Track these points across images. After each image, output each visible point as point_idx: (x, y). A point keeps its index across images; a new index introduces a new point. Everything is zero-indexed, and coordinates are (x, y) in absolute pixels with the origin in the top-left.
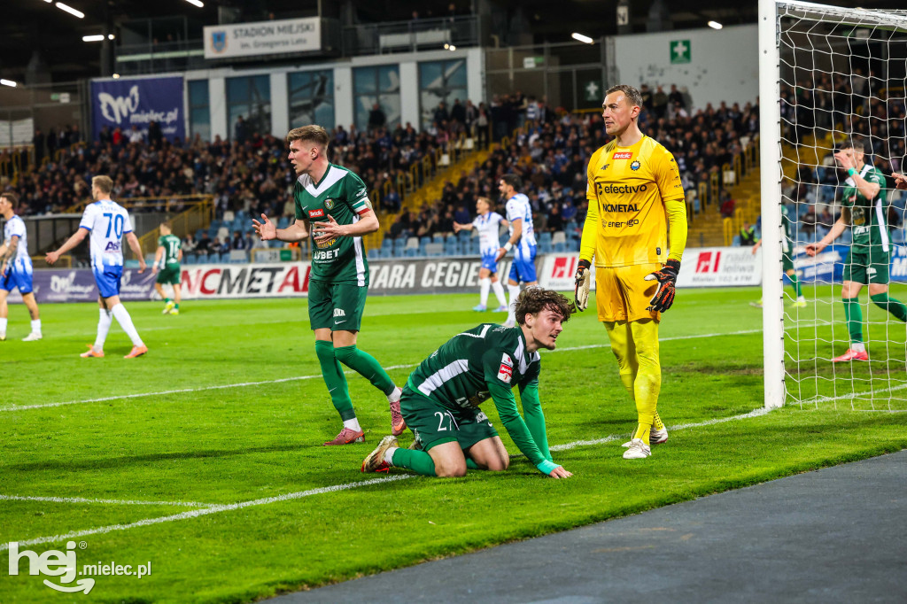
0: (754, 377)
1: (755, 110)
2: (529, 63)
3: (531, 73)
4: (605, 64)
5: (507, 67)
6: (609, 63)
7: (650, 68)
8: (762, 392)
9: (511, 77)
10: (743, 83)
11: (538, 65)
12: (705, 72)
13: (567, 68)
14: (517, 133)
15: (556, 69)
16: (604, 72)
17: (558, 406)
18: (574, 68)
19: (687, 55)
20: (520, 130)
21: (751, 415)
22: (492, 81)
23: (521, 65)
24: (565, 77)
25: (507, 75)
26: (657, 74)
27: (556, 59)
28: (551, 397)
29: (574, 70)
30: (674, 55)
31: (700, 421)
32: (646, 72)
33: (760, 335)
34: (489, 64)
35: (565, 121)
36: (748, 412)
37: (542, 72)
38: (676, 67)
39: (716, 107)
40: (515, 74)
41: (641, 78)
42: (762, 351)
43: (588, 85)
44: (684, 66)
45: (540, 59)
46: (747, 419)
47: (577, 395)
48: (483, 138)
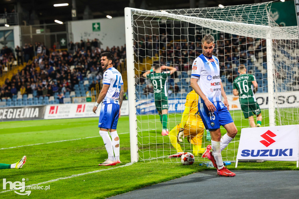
0: (127, 151)
1: (124, 49)
2: (38, 31)
3: (39, 36)
4: (67, 32)
5: (29, 33)
6: (69, 32)
7: (85, 33)
8: (130, 156)
9: (31, 37)
10: (120, 39)
11: (42, 32)
12: (106, 35)
13: (53, 33)
14: (34, 58)
15: (49, 34)
16: (67, 35)
17: (52, 164)
18: (56, 33)
19: (99, 28)
20: (36, 57)
21: (126, 165)
22: (24, 39)
23: (35, 32)
24: (52, 37)
25: (29, 36)
26: (88, 35)
27: (49, 30)
28: (49, 161)
29: (56, 35)
30: (94, 28)
31: (107, 168)
32: (83, 35)
33: (129, 135)
34: (23, 32)
35: (53, 54)
36: (125, 164)
37: (43, 35)
38: (95, 33)
39: (110, 48)
40: (33, 36)
41: (82, 37)
42: (129, 140)
43: (61, 40)
44: (98, 33)
45: (43, 30)
46: (125, 167)
47: (60, 160)
48: (20, 61)
